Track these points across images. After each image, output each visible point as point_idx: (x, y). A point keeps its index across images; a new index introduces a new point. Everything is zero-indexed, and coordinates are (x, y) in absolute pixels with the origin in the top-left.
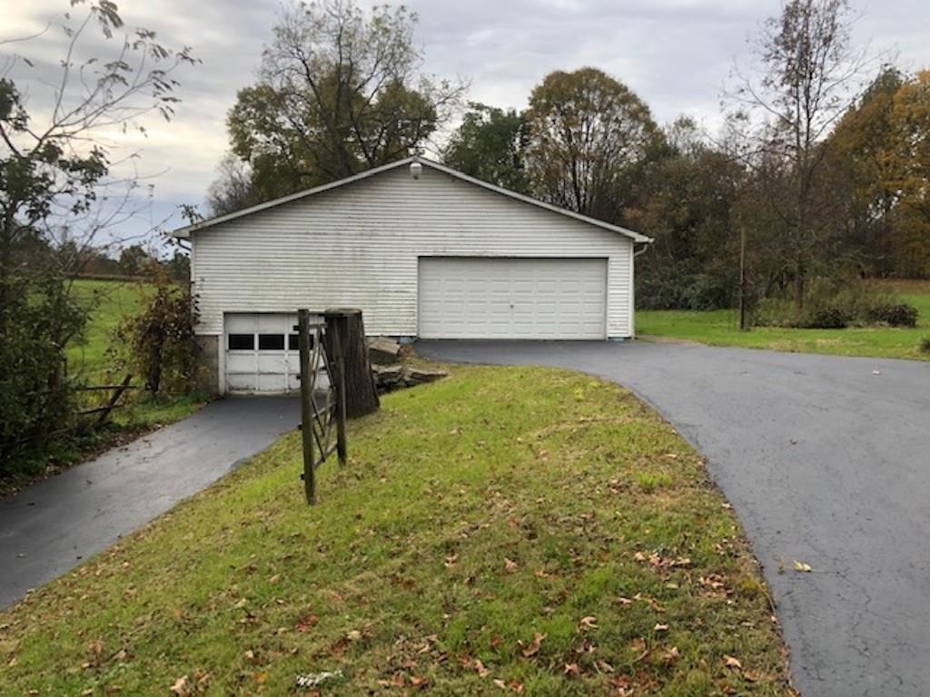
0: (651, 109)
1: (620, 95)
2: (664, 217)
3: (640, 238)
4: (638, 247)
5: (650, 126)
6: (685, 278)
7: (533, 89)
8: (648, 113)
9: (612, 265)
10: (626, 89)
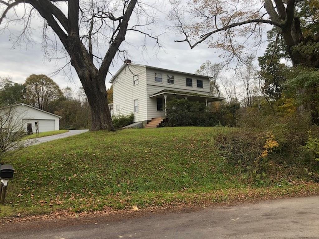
0: (59, 86)
1: (51, 82)
2: (63, 113)
3: (60, 117)
4: (60, 118)
5: (59, 91)
6: (68, 126)
7: (27, 78)
8: (59, 87)
9: (56, 121)
10: (53, 81)
